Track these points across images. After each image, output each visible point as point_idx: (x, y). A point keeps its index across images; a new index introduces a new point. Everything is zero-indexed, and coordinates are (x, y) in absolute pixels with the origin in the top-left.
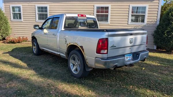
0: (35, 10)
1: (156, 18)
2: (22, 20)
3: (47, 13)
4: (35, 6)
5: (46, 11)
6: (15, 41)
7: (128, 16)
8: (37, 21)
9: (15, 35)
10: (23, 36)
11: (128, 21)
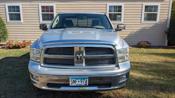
0: (39, 10)
1: (167, 16)
2: (22, 21)
3: (53, 13)
4: (38, 5)
5: (52, 11)
6: (20, 46)
7: (141, 15)
8: (40, 22)
9: (17, 39)
10: (24, 39)
11: (141, 20)
